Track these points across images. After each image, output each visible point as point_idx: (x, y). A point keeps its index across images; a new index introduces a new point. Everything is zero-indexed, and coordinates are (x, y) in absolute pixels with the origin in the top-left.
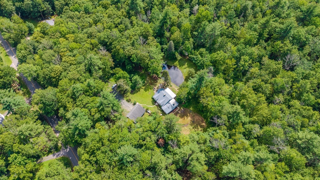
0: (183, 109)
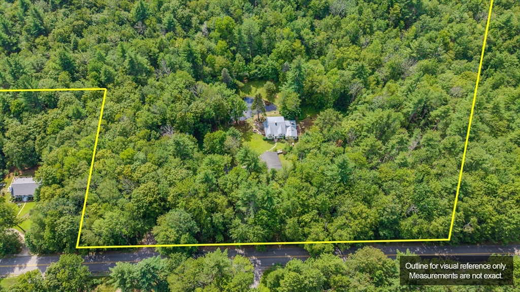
0: (302, 122)
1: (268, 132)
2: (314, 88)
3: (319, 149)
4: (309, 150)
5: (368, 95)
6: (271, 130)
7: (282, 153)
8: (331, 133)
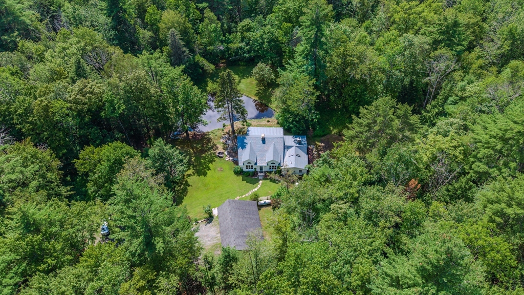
0: (322, 142)
1: (244, 156)
2: (348, 70)
3: (355, 201)
4: (327, 203)
5: (469, 83)
6: (252, 151)
7: (269, 205)
8: (390, 161)
